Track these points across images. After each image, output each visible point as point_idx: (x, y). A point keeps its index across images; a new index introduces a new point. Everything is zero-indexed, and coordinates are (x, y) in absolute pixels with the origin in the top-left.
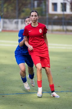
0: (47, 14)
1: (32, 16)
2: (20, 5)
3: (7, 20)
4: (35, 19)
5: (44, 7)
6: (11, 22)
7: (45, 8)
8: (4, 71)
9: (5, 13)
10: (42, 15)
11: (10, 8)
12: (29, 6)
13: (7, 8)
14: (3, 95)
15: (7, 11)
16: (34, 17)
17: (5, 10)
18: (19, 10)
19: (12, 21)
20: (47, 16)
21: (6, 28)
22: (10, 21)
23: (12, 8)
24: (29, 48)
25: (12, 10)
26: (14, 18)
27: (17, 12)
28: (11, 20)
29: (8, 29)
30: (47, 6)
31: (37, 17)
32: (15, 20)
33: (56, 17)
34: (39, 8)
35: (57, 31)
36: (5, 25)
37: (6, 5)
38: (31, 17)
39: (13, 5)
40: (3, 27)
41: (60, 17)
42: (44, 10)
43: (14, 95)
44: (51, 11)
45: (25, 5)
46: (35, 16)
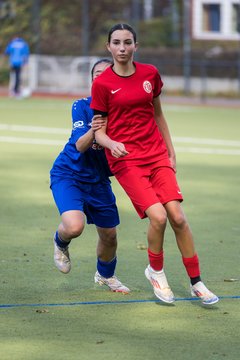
0: (187, 40)
1: (117, 42)
2: (97, 8)
3: (51, 61)
4: (126, 53)
5: (175, 16)
6: (65, 67)
7: (181, 21)
8: (42, 229)
9: (46, 36)
10: (169, 45)
11: (62, 20)
12: (126, 13)
13: (53, 21)
14: (39, 308)
15: (52, 31)
16: (121, 47)
17: (46, 25)
18: (93, 25)
19: (69, 63)
20: (187, 48)
21: (48, 85)
22: (61, 64)
23: (70, 21)
24: (113, 152)
25: (68, 26)
26: (76, 52)
27: (85, 33)
28: (66, 59)
29: (53, 90)
30: (185, 15)
31: (133, 45)
32: (79, 61)
33: (217, 51)
34: (158, 21)
35: (220, 95)
36: (46, 76)
37: (47, 10)
38: (112, 45)
39: (72, 9)
40: (40, 83)
41: (230, 49)
42: (176, 27)
43: (74, 308)
44: (199, 30)
45: (111, 10)
46: (127, 42)
